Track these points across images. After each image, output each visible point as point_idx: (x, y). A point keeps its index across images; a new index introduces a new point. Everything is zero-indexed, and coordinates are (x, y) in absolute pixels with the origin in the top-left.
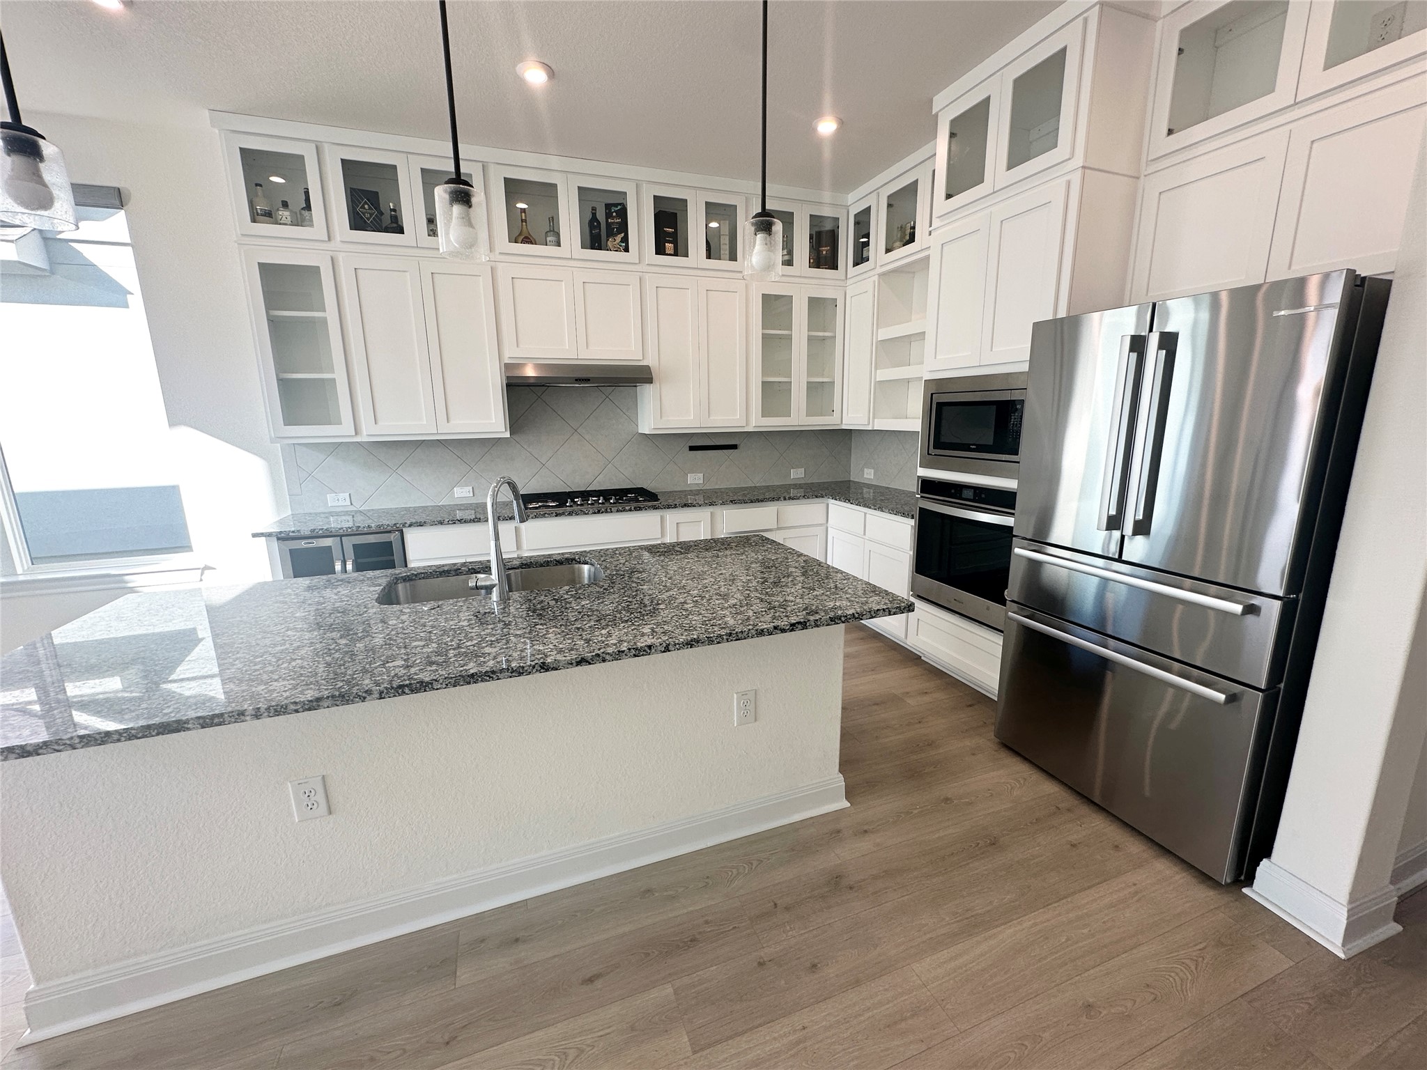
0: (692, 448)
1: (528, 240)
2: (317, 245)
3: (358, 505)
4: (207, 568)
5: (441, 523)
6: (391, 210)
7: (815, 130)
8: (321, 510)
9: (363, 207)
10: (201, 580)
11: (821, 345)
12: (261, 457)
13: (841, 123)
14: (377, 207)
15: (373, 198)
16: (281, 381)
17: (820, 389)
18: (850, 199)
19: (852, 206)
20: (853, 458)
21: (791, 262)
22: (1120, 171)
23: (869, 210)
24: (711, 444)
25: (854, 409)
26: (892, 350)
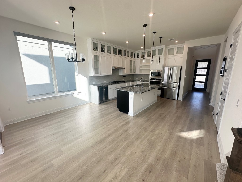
0: (123, 76)
6: (103, 50)
11: (134, 65)
15: (102, 48)
16: (94, 69)
17: (134, 70)
18: (136, 51)
19: (137, 52)
20: (134, 77)
21: (132, 57)
22: (165, 57)
23: (139, 53)
24: (124, 76)
25: (137, 72)
26: (141, 67)
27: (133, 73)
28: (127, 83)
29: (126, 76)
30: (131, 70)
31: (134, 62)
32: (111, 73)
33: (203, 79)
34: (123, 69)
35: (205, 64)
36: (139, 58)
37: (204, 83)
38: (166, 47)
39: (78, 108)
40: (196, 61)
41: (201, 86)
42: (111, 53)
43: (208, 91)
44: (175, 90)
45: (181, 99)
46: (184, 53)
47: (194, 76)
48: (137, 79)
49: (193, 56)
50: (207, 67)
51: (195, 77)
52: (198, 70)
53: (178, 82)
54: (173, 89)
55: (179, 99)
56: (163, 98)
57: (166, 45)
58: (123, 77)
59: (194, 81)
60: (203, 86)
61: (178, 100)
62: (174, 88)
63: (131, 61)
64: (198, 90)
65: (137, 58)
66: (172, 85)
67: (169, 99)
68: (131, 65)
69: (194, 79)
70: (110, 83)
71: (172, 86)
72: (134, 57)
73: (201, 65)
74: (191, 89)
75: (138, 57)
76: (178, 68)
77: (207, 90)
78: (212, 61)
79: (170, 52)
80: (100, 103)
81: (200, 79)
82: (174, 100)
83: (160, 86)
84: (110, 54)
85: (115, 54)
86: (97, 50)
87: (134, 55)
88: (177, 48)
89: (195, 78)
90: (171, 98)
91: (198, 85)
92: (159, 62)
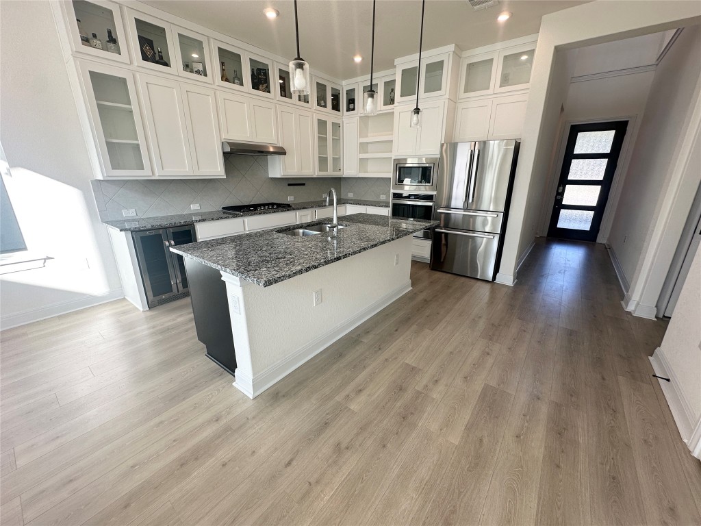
0: (289, 185)
1: (227, 80)
2: (124, 66)
3: (141, 215)
4: (49, 258)
5: (213, 219)
6: (159, 52)
7: (353, 60)
8: (120, 219)
9: (146, 48)
10: (44, 266)
11: (336, 141)
12: (78, 188)
13: (363, 59)
14: (153, 49)
15: (150, 43)
16: (107, 143)
17: (336, 160)
18: (344, 83)
19: (344, 86)
20: (342, 189)
21: (325, 106)
22: (454, 101)
23: (353, 90)
24: (296, 183)
25: (349, 169)
26: (363, 147)
27: (330, 173)
28: (299, 213)
29: (304, 184)
30: (323, 161)
31: (337, 126)
32: (216, 169)
33: (591, 196)
34: (281, 152)
35: (602, 141)
36: (354, 109)
37: (592, 213)
38: (457, 55)
39: (24, 334)
40: (572, 126)
41: (581, 221)
42: (206, 75)
43: (604, 242)
44: (489, 241)
45: (507, 277)
46: (531, 80)
47: (559, 186)
48: (351, 195)
49: (562, 109)
50: (609, 152)
51: (560, 191)
52: (574, 162)
53: (502, 208)
54: (479, 240)
55: (499, 279)
56: (438, 275)
57: (456, 45)
58: (292, 187)
59: (558, 206)
60: (586, 221)
61: (497, 280)
62: (486, 236)
63: (322, 124)
64: (570, 237)
65: (348, 110)
66: (479, 221)
67: (463, 279)
68: (322, 140)
69: (559, 197)
70: (224, 213)
71: (479, 227)
72: (336, 107)
73: (588, 142)
74: (545, 234)
75: (352, 106)
76: (507, 145)
77: (602, 238)
78: (629, 128)
79: (475, 75)
80: (151, 306)
81: (582, 196)
82: (479, 283)
83: (429, 224)
84: (202, 78)
85: (236, 81)
86: (112, 45)
87: (336, 98)
88: (506, 57)
89: (562, 194)
90: (470, 275)
91: (568, 220)
92: (417, 111)
